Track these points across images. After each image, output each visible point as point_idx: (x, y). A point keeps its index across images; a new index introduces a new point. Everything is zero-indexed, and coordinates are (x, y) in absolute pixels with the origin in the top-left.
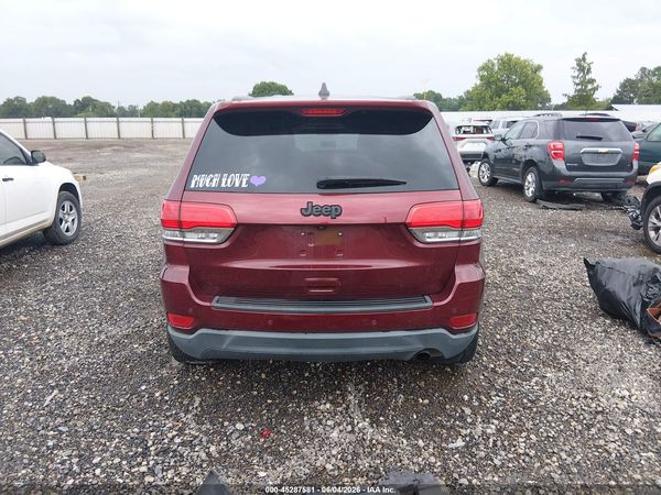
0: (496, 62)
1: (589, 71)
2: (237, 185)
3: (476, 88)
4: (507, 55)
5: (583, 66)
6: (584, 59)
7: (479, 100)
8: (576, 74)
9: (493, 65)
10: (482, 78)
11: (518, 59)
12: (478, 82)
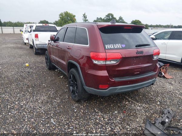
0: (63, 13)
1: (86, 17)
2: (119, 47)
3: (59, 20)
4: (66, 12)
5: (85, 16)
6: (85, 14)
7: (60, 24)
8: (83, 18)
9: (63, 14)
10: (60, 18)
11: (69, 13)
12: (60, 19)
